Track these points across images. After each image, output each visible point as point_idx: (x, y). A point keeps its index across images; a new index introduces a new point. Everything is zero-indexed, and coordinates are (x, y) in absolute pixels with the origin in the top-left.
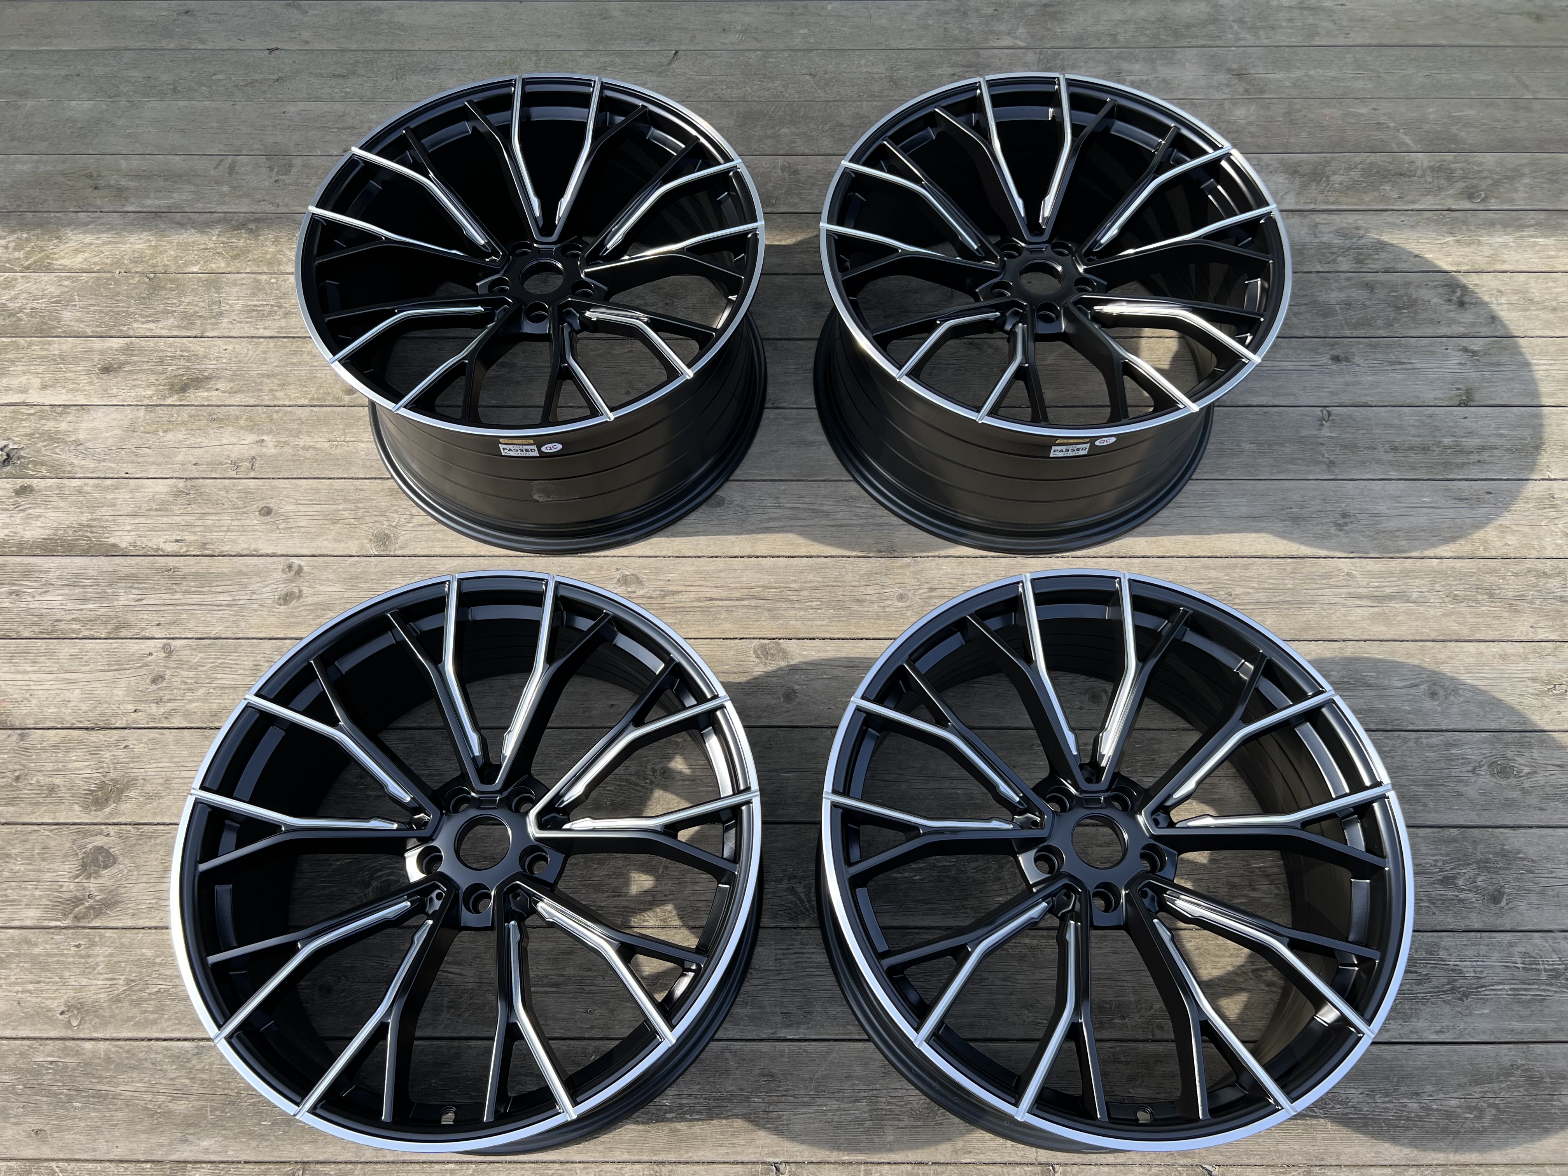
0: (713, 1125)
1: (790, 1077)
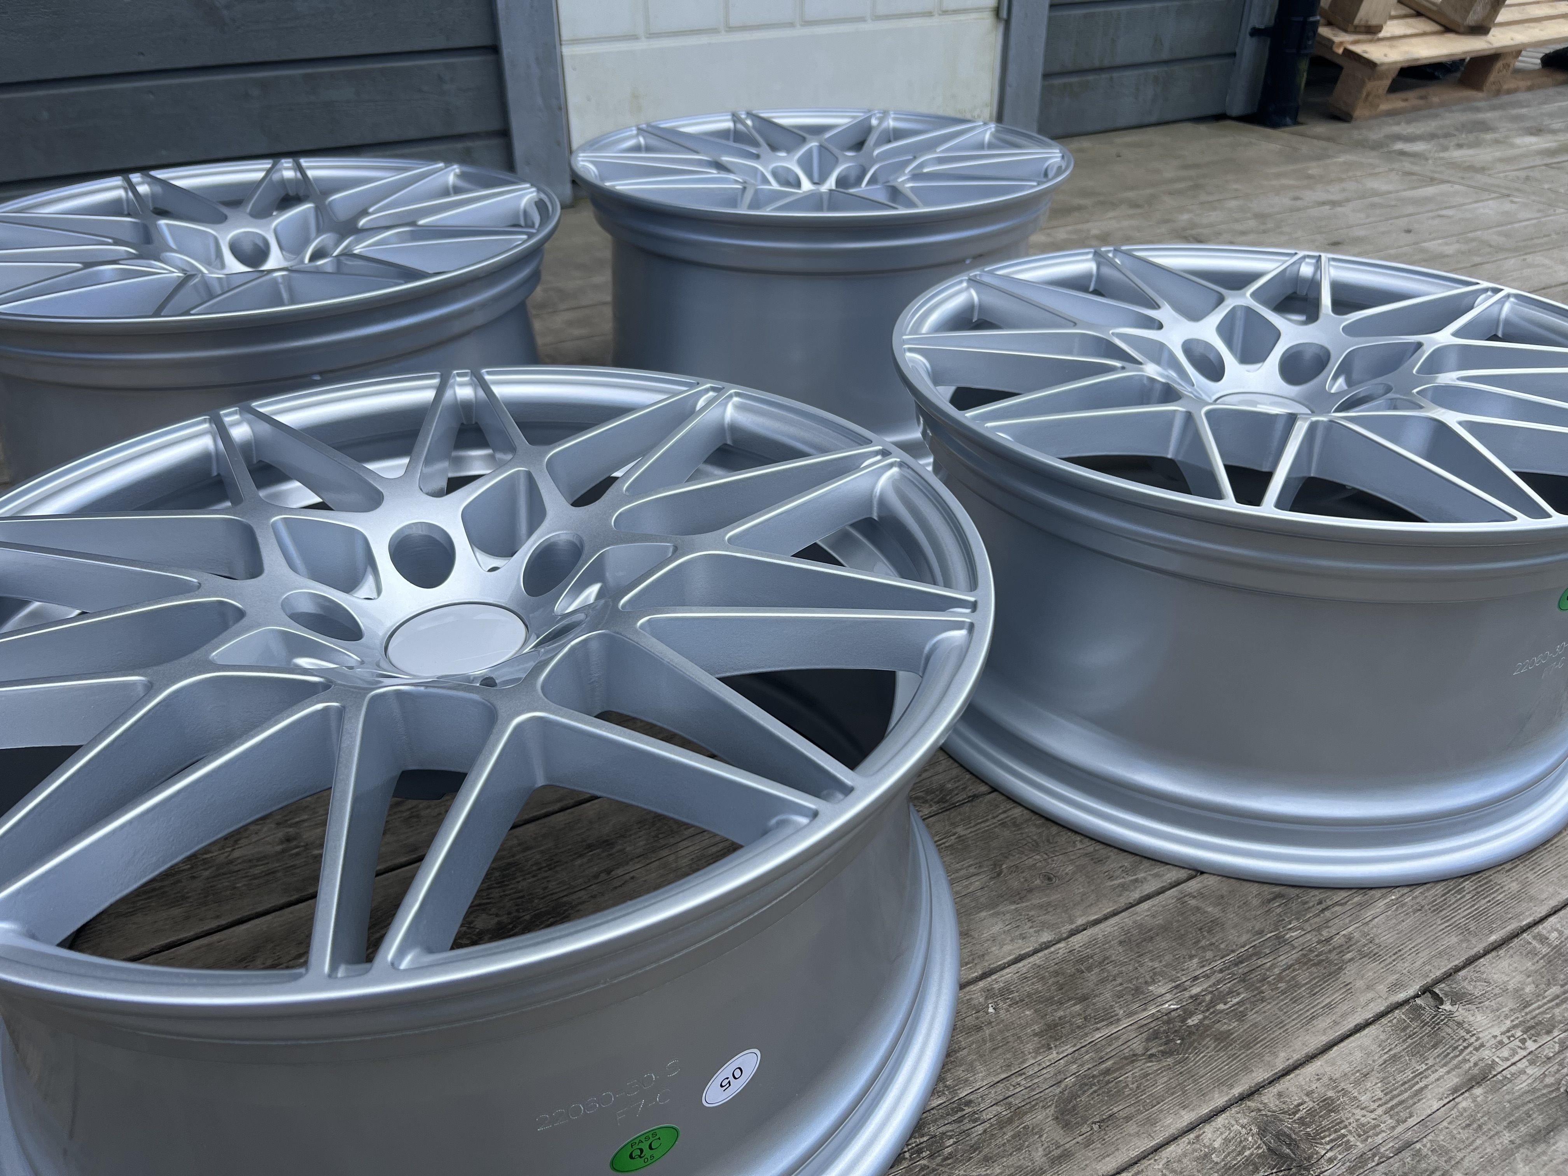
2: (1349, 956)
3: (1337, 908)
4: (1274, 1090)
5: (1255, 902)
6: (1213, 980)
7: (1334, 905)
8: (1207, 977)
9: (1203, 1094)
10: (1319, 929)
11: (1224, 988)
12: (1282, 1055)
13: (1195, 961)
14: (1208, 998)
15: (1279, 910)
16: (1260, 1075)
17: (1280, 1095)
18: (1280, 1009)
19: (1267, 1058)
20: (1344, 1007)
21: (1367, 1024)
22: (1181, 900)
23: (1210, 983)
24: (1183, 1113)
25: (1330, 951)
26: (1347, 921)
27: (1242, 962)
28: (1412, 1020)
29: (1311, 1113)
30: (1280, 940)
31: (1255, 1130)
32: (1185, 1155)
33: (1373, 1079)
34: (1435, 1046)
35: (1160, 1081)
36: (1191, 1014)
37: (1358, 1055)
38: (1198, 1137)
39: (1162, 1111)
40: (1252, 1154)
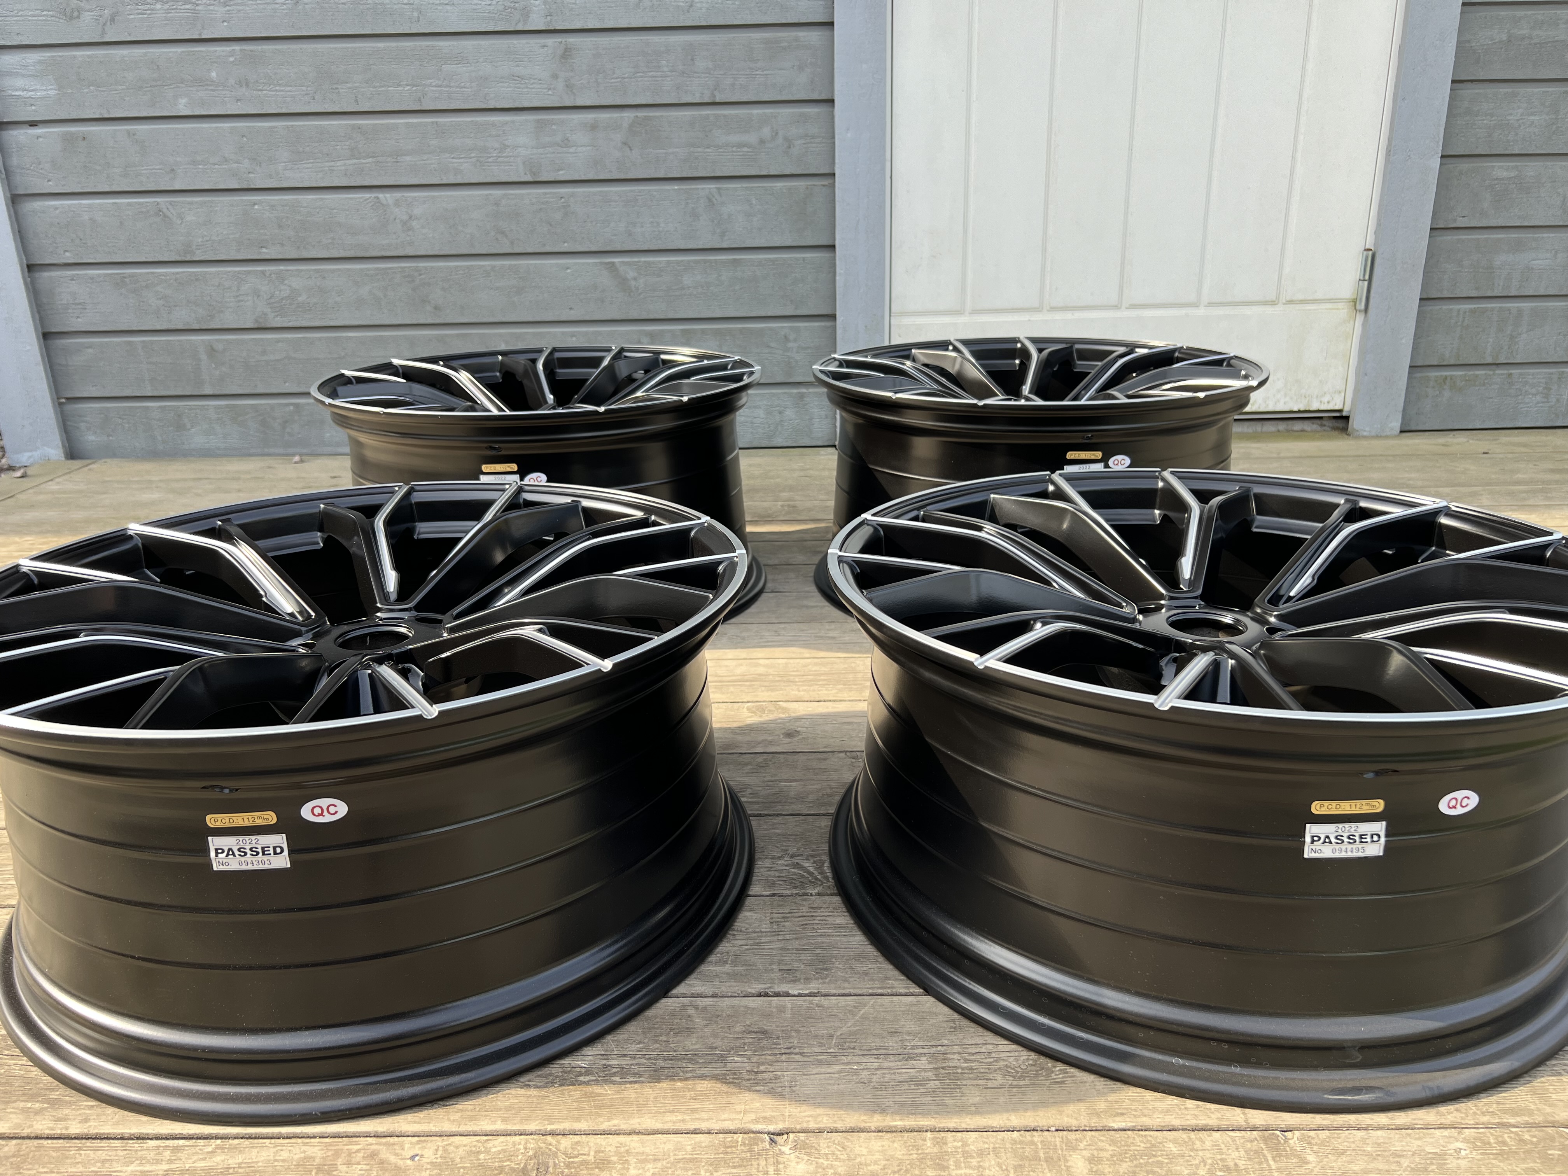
0: (660, 1089)
1: (794, 1034)
2: (757, 1088)
3: (797, 1057)
4: (577, 1138)
5: (738, 1028)
6: (634, 1062)
7: (796, 1054)
8: (635, 1058)
9: (528, 1119)
10: (759, 1064)
11: (635, 1069)
12: (615, 1122)
13: (641, 1045)
14: (615, 1070)
15: (747, 1041)
16: (583, 1126)
17: (577, 1143)
18: (655, 1098)
19: (601, 1119)
20: (704, 1115)
21: (709, 1132)
22: (684, 1007)
23: (630, 1063)
24: (499, 1122)
25: (748, 1080)
26: (792, 1067)
27: (671, 1060)
28: (744, 1144)
29: (585, 1163)
30: (722, 1059)
31: (531, 1153)
32: (465, 1146)
33: (659, 1165)
34: (734, 1167)
35: (511, 1101)
36: (591, 1074)
37: (670, 1146)
38: (487, 1140)
39: (486, 1116)
40: (508, 1165)
